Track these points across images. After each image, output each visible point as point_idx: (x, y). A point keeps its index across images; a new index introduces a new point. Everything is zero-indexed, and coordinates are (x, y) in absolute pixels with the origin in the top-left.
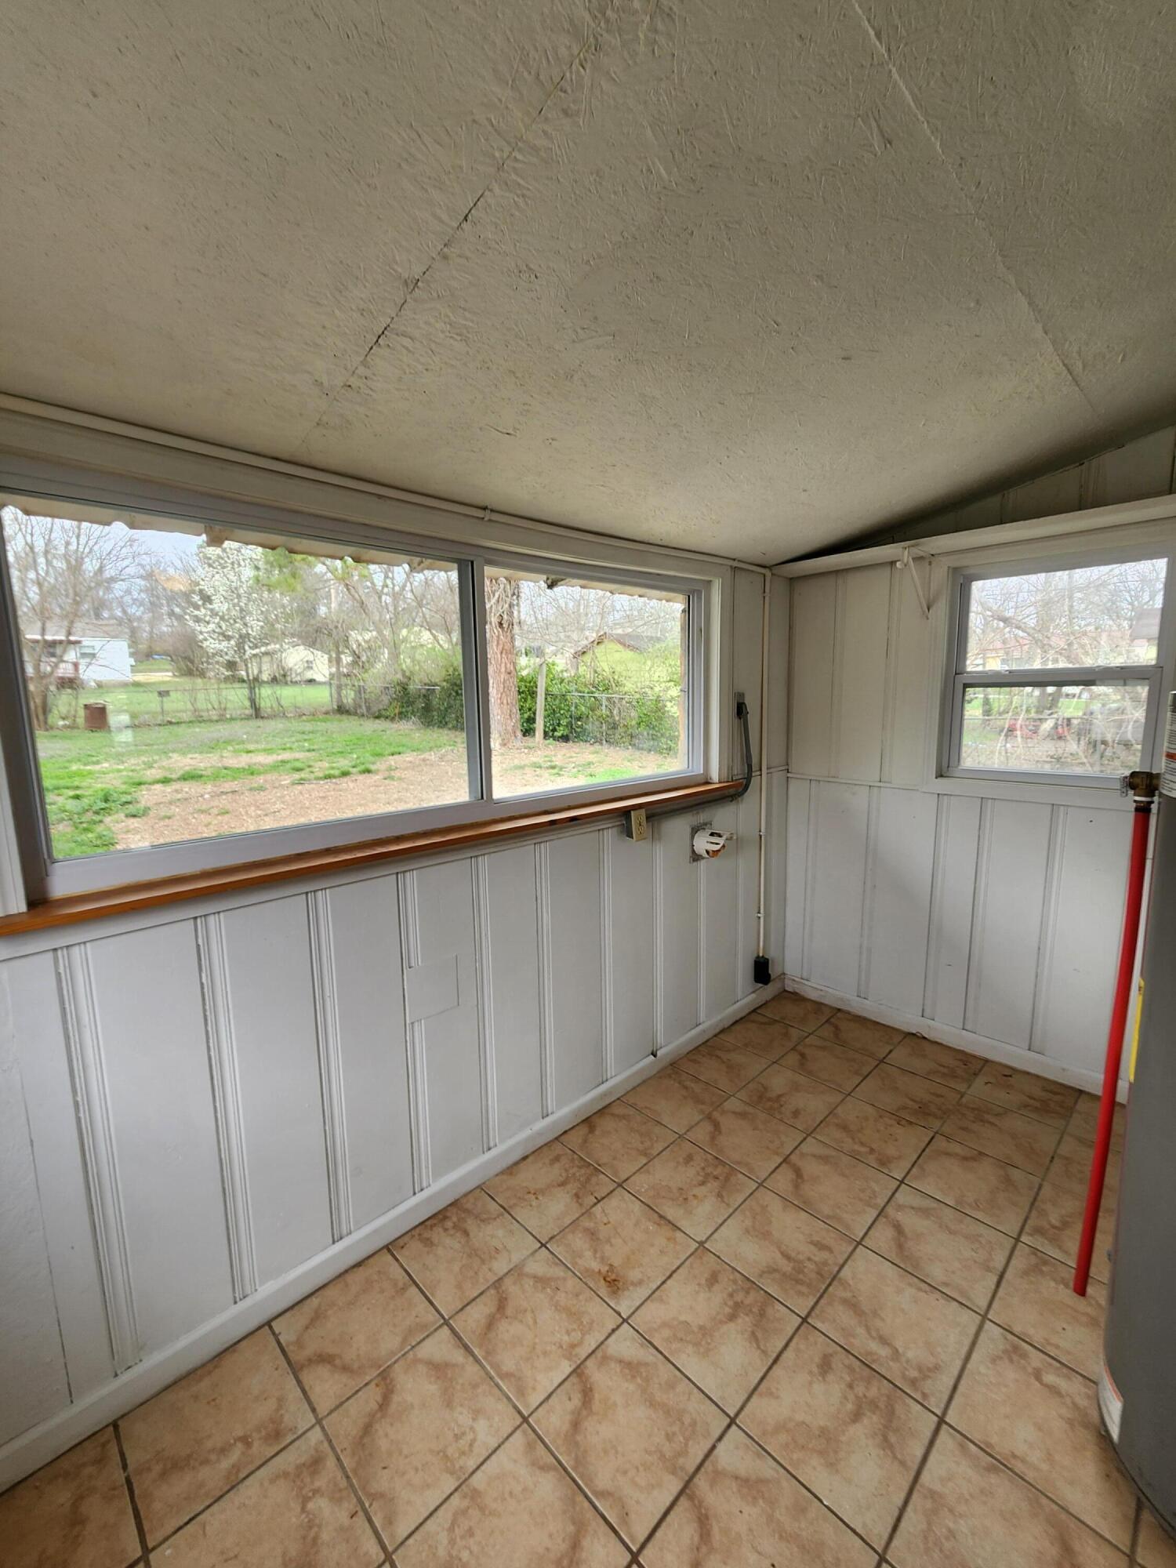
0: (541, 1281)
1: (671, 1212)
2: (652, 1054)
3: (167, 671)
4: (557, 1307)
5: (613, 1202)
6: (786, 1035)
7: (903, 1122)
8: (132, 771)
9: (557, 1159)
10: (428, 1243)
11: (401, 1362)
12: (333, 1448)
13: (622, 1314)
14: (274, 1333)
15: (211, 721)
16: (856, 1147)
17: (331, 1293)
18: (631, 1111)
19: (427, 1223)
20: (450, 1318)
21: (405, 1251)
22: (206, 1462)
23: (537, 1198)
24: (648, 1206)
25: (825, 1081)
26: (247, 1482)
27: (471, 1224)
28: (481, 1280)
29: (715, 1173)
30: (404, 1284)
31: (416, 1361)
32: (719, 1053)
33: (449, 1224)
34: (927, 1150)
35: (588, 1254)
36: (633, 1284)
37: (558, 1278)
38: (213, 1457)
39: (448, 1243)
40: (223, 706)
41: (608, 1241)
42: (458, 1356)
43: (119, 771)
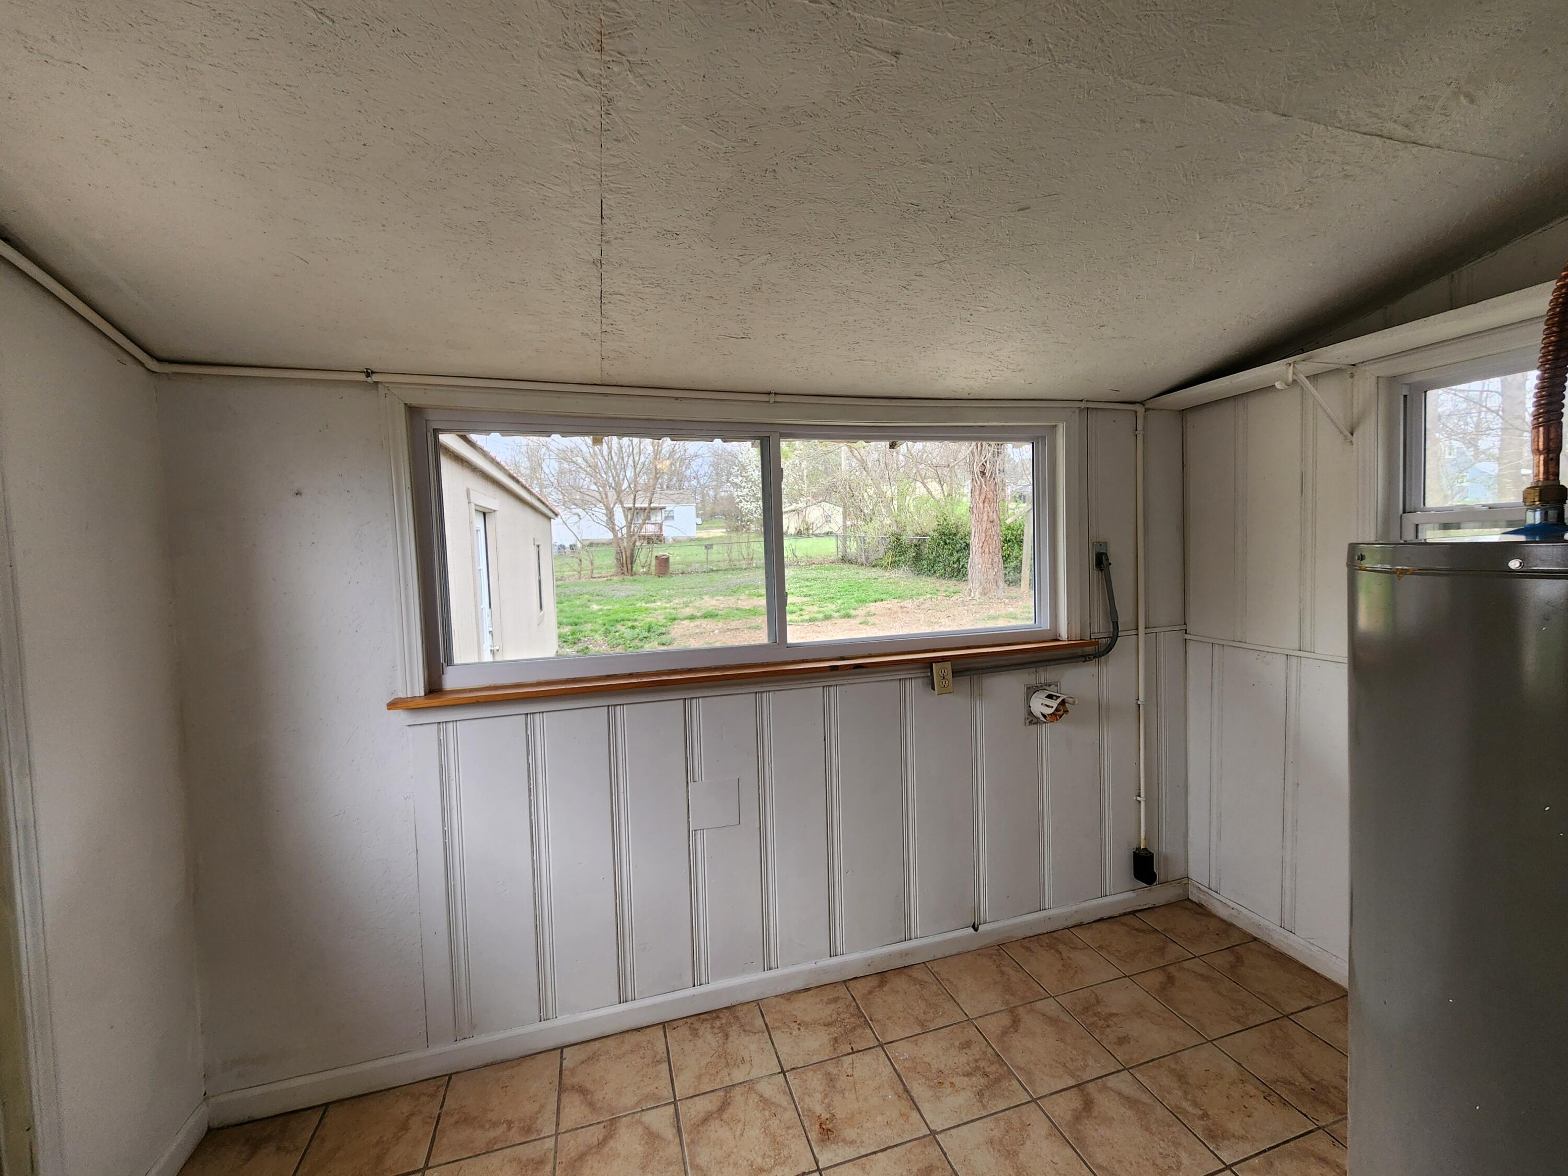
0: (765, 1102)
1: (918, 1089)
2: (973, 927)
3: (723, 527)
4: (766, 1130)
5: (867, 1058)
6: (1162, 950)
7: (1274, 1098)
8: (674, 609)
9: (835, 1000)
10: (695, 1033)
11: (628, 1118)
12: (555, 1158)
13: (820, 1164)
14: (561, 1057)
15: (741, 569)
16: (1185, 1105)
17: (610, 1042)
18: (929, 979)
19: (702, 1016)
20: (680, 1100)
21: (675, 1033)
22: (482, 1127)
23: (799, 1029)
24: (899, 1076)
25: (1186, 1016)
26: (496, 1153)
27: (734, 1030)
28: (718, 1080)
29: (988, 1070)
30: (661, 1058)
31: (639, 1122)
32: (1061, 947)
33: (718, 1023)
34: (1292, 1143)
35: (819, 1096)
36: (844, 1140)
37: (780, 1106)
38: (487, 1126)
39: (709, 1038)
40: (750, 557)
41: (843, 1092)
42: (669, 1133)
43: (665, 608)
